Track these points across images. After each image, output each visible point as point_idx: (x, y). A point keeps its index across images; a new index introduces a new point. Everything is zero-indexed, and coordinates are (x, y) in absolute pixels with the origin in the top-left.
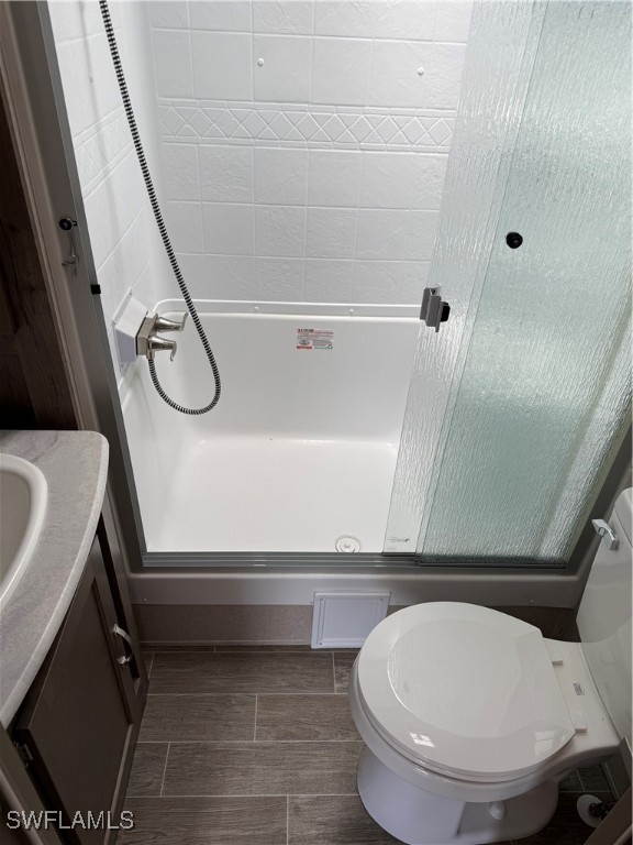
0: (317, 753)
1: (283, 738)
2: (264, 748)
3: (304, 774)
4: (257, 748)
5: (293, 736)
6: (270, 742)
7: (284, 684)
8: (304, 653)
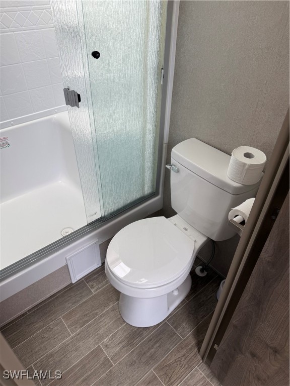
0: (101, 320)
1: (84, 325)
2: (78, 334)
3: (101, 332)
4: (74, 337)
5: (87, 321)
6: (78, 331)
7: (70, 305)
8: (71, 288)
